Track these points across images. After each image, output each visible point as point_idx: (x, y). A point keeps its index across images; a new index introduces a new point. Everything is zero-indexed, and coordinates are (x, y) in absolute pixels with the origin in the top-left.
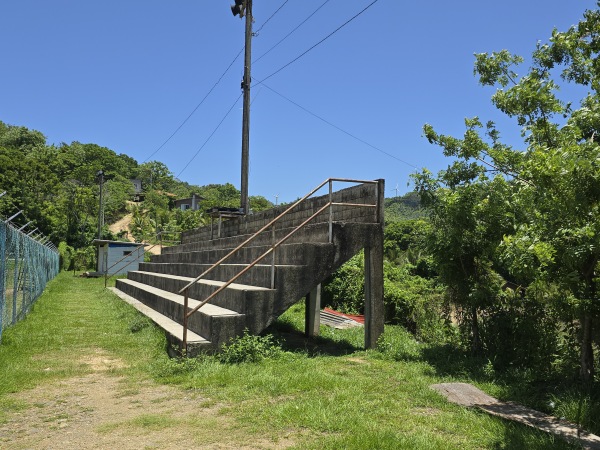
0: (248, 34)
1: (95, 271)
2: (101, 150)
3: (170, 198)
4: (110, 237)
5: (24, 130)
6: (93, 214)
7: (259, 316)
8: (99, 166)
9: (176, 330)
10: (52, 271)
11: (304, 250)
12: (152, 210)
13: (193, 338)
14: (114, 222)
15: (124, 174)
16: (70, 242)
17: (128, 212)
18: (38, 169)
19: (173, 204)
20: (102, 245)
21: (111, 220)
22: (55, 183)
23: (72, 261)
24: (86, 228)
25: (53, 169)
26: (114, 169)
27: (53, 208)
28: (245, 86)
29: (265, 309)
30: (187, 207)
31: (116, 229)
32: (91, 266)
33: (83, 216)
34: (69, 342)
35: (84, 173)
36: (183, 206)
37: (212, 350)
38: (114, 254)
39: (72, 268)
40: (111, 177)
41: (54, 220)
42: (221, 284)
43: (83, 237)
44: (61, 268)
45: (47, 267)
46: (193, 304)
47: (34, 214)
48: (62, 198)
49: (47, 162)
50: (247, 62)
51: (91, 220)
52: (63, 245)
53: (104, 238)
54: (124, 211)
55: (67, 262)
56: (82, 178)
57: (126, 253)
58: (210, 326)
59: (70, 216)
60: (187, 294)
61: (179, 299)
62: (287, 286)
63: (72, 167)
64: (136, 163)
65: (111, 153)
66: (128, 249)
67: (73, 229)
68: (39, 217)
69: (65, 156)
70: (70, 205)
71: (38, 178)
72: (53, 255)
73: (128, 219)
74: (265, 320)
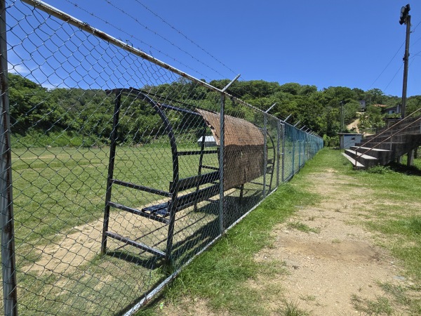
0: (408, 33)
1: (339, 147)
2: (343, 89)
3: (383, 108)
4: (347, 131)
5: (308, 86)
6: (339, 121)
7: (384, 159)
8: (342, 96)
9: (353, 161)
10: (320, 147)
11: (407, 137)
12: (371, 116)
13: (359, 164)
14: (349, 124)
15: (355, 99)
16: (328, 134)
17: (357, 118)
18: (314, 103)
19: (384, 111)
20: (342, 135)
21: (348, 122)
22: (322, 108)
23: (329, 143)
24: (336, 127)
25: (320, 102)
26: (349, 97)
27: (320, 120)
28: (406, 59)
29: (387, 157)
30: (393, 112)
31: (350, 127)
32: (338, 145)
33: (334, 122)
34: (323, 166)
35: (335, 102)
36: (390, 112)
37: (365, 169)
38: (346, 139)
39: (329, 145)
40: (348, 101)
41: (321, 125)
42: (370, 149)
43: (334, 132)
44: (324, 145)
45: (317, 145)
46: (359, 154)
47: (313, 123)
48: (324, 115)
49: (317, 99)
50: (407, 47)
51: (338, 124)
52: (325, 136)
53: (344, 132)
54: (355, 117)
55: (327, 143)
56: (334, 105)
57: (353, 139)
58: (366, 162)
59: (328, 123)
60: (356, 151)
61: (354, 153)
62: (397, 150)
63: (329, 99)
64: (362, 92)
65: (348, 89)
66: (353, 137)
67: (329, 128)
68: (315, 124)
69: (325, 95)
70: (328, 117)
71: (314, 107)
72: (321, 140)
73: (357, 121)
74: (387, 161)
